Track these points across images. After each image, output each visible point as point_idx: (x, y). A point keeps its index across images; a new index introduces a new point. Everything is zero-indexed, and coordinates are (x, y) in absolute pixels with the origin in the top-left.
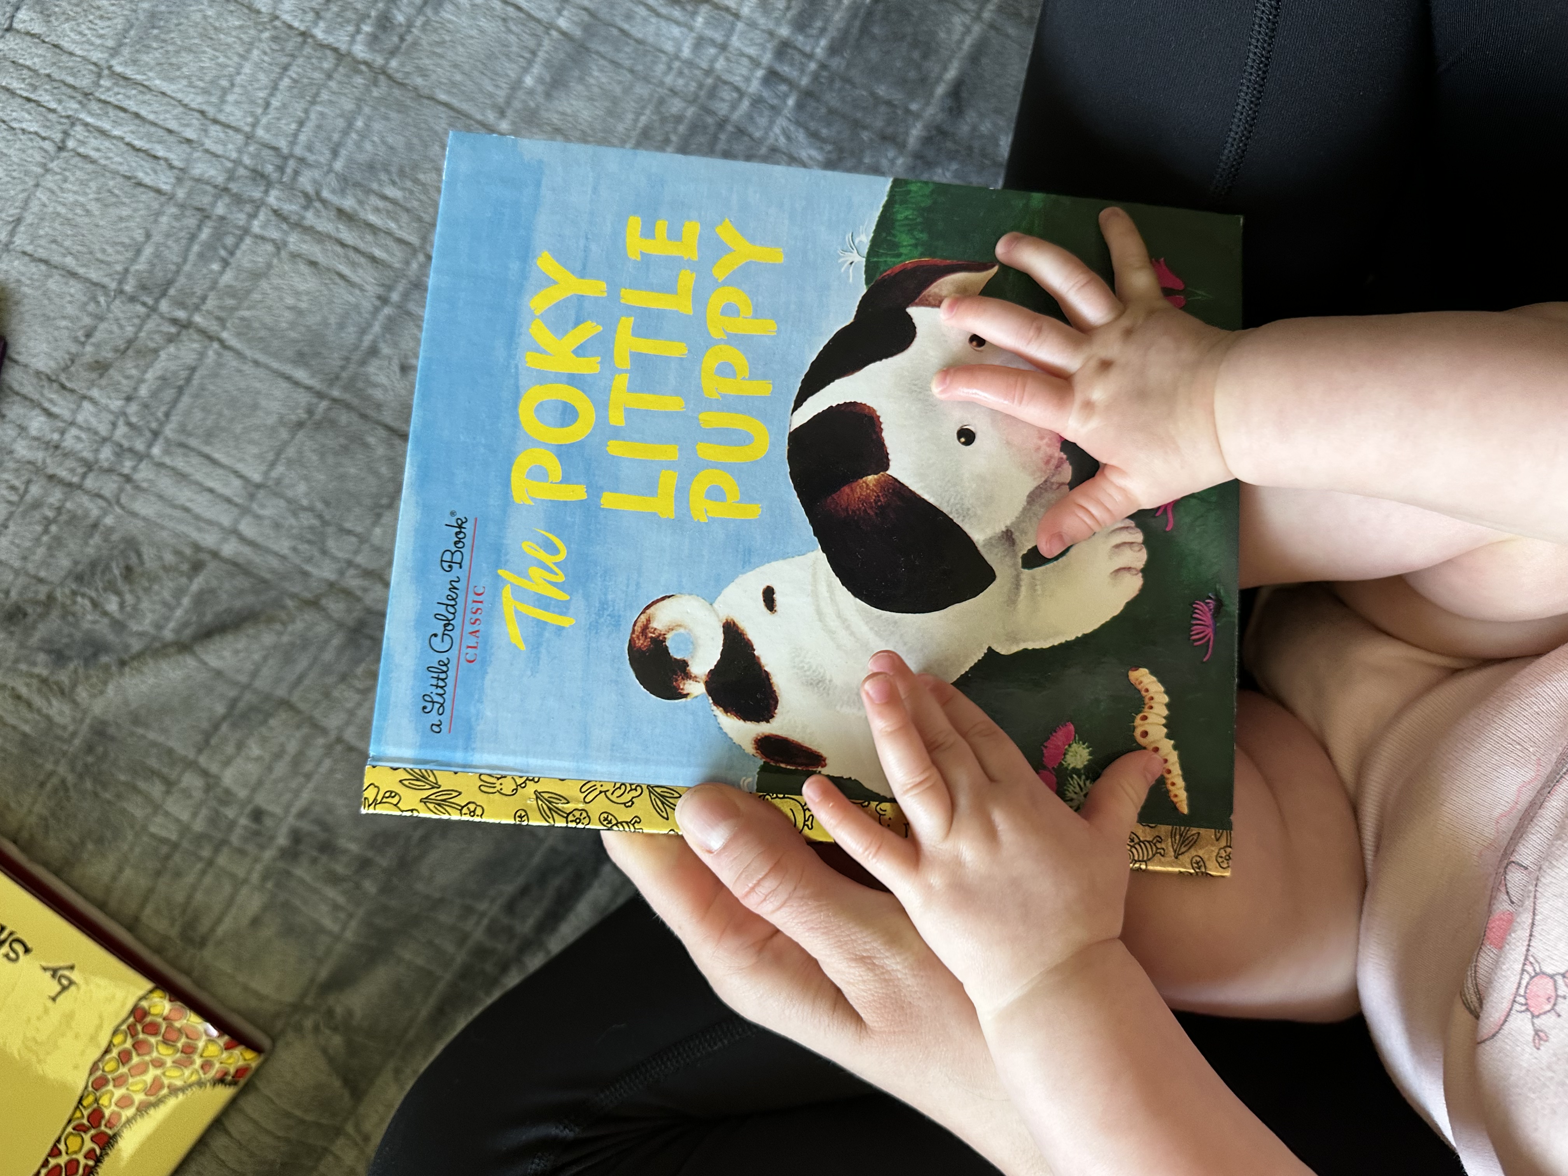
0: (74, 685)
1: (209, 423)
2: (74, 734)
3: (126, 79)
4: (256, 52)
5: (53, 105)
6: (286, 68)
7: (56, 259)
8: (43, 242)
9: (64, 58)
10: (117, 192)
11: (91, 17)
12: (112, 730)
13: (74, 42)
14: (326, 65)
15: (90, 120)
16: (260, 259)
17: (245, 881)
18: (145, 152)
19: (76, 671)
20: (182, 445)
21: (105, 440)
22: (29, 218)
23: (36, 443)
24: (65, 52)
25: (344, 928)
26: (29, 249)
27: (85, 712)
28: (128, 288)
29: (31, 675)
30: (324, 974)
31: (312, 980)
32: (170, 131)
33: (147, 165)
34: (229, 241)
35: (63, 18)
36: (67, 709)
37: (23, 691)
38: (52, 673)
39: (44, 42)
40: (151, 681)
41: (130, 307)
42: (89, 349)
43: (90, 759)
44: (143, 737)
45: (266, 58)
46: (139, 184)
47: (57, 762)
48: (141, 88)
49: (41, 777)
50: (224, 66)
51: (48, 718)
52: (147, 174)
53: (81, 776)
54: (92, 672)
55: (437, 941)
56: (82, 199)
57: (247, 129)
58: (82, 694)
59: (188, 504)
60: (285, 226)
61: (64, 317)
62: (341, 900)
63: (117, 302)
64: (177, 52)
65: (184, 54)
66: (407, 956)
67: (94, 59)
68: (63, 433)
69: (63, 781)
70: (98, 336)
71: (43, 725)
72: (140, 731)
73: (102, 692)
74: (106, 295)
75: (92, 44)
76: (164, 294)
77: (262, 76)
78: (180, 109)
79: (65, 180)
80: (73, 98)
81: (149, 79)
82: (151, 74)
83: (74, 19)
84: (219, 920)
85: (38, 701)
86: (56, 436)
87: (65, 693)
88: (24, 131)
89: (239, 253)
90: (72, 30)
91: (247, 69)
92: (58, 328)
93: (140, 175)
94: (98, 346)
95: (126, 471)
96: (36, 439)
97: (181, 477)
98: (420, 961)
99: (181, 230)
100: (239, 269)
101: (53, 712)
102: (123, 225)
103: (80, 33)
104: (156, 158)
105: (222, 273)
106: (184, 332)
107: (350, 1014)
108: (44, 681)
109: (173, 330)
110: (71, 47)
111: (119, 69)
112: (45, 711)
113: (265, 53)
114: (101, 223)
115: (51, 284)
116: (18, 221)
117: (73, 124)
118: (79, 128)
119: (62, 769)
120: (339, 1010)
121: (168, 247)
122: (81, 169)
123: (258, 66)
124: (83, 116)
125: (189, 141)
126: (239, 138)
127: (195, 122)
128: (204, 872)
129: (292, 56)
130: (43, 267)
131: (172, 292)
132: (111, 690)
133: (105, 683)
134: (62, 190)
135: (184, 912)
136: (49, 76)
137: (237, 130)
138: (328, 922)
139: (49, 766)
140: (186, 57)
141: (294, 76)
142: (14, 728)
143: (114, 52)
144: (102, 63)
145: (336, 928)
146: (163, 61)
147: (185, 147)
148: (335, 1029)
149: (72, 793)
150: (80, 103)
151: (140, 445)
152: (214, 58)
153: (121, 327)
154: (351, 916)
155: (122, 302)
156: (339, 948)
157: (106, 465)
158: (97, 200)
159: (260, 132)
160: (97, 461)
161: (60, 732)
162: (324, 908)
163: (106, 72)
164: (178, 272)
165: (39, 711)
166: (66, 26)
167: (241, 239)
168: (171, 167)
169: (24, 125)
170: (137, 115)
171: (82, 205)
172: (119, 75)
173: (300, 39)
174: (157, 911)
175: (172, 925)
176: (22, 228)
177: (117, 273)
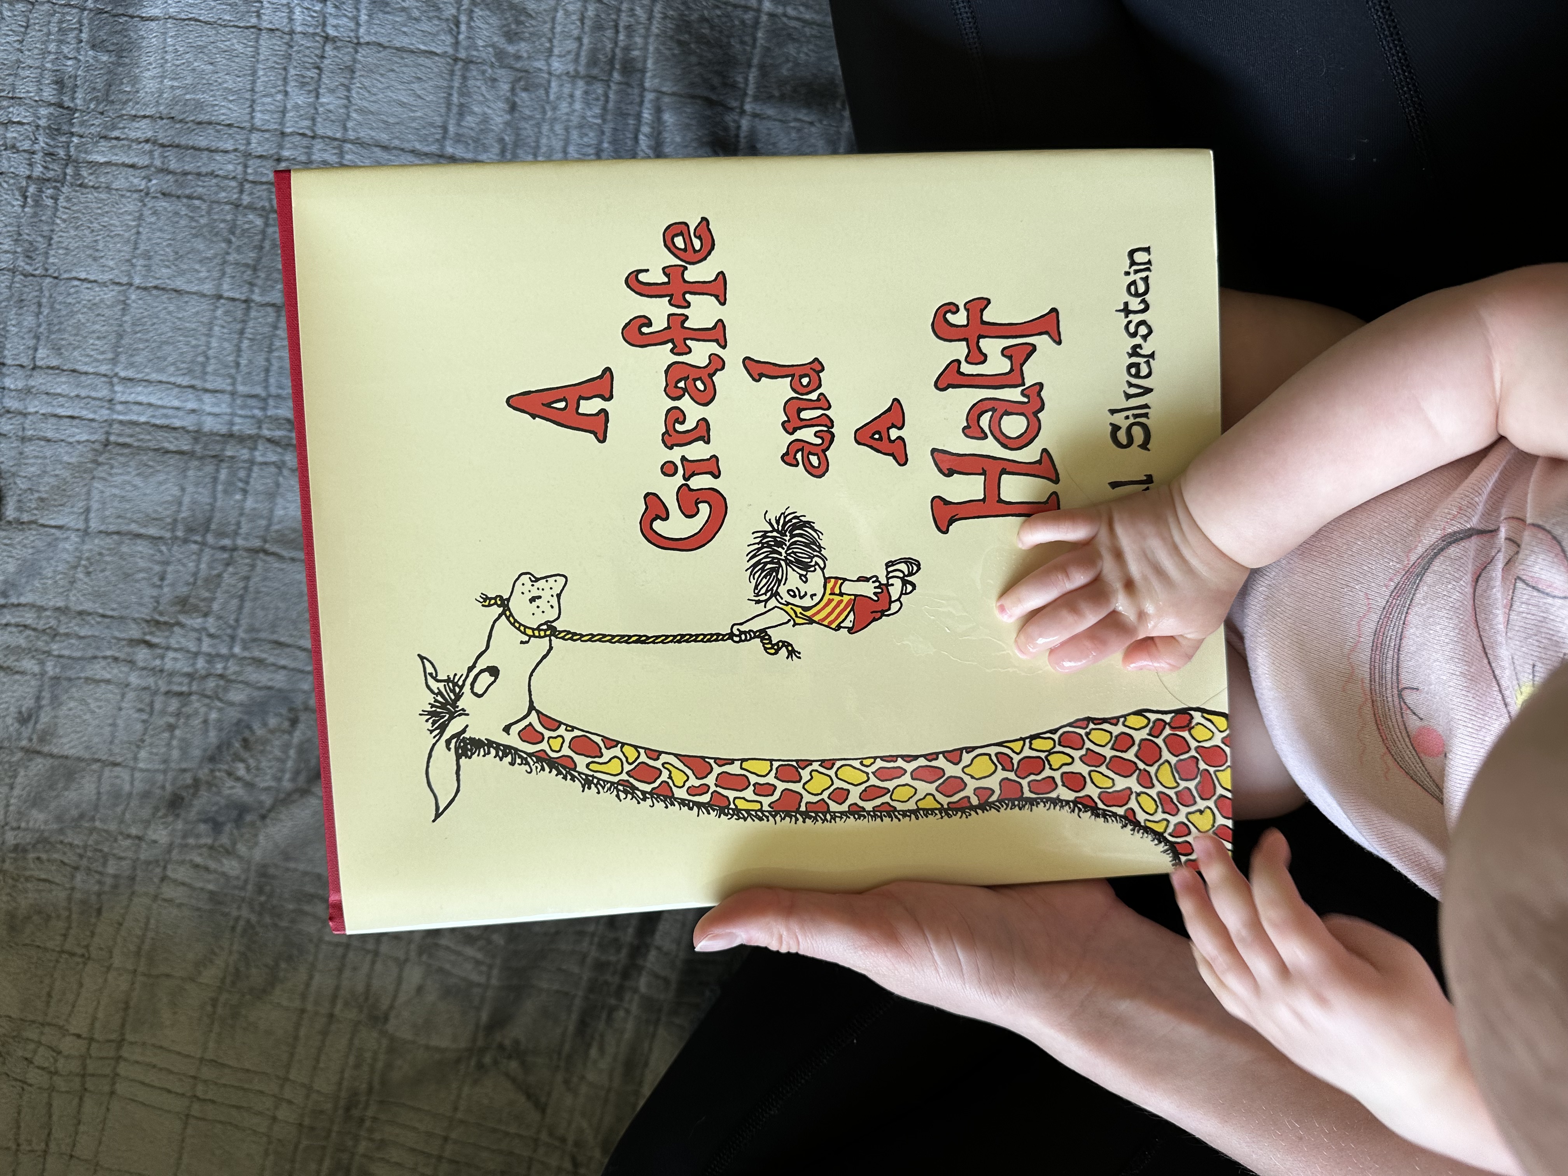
0: (234, 844)
1: (271, 617)
2: (246, 881)
3: (131, 380)
4: (216, 328)
5: (91, 416)
6: (242, 332)
7: (124, 528)
8: (111, 520)
9: (83, 378)
10: (151, 463)
11: (91, 341)
12: (272, 871)
13: (86, 364)
14: (270, 320)
15: (121, 417)
16: (268, 481)
17: (407, 960)
18: (167, 427)
19: (231, 834)
20: (254, 640)
21: (196, 654)
22: (95, 506)
23: (144, 672)
24: (81, 373)
25: (489, 977)
26: (102, 528)
27: (249, 862)
28: (180, 534)
29: (200, 847)
30: (484, 1017)
31: (477, 1026)
32: (178, 409)
33: (170, 435)
34: (242, 474)
35: (71, 348)
36: (235, 863)
37: (198, 860)
38: (215, 840)
39: (63, 370)
40: (290, 824)
41: (185, 548)
42: (166, 590)
43: (263, 898)
44: (295, 870)
45: (225, 331)
46: (167, 452)
47: (239, 908)
48: (144, 384)
49: (231, 923)
50: (196, 346)
51: (224, 874)
52: (170, 442)
53: (260, 914)
54: (244, 830)
55: (564, 967)
56: (127, 478)
57: (229, 388)
58: (242, 849)
59: (270, 684)
60: (279, 450)
61: (140, 571)
62: (479, 956)
63: (175, 548)
64: (159, 347)
65: (165, 347)
66: (544, 985)
67: (103, 372)
68: (162, 657)
69: (248, 921)
70: (170, 577)
71: (222, 880)
72: (292, 865)
73: (256, 844)
74: (166, 544)
75: (97, 360)
76: (207, 530)
77: (226, 345)
78: (177, 390)
79: (112, 467)
80: (102, 407)
81: (148, 374)
82: (147, 370)
83: (78, 347)
84: (395, 997)
85: (212, 865)
86: (158, 662)
87: (230, 852)
88: (79, 442)
89: (252, 481)
90: (82, 355)
91: (214, 343)
92: (137, 581)
93: (166, 445)
94: (172, 585)
95: (219, 672)
96: (144, 669)
97: (259, 662)
98: (556, 987)
99: (204, 477)
100: (257, 493)
101: (226, 869)
102: (164, 487)
103: (88, 356)
104: (175, 429)
105: (244, 500)
106: (235, 554)
107: (517, 1042)
108: (211, 848)
109: (226, 555)
110: (85, 369)
111: (123, 374)
112: (220, 870)
113: (223, 327)
114: (148, 492)
115: (124, 549)
116: (88, 510)
117: (111, 425)
118: (115, 426)
119: (245, 912)
120: (507, 1042)
121: (200, 493)
122: (122, 455)
123: (221, 339)
124: (115, 417)
125: (193, 411)
126: (227, 398)
127: (191, 396)
128: (373, 963)
129: (243, 321)
130: (116, 537)
131: (213, 526)
132: (261, 838)
133: (256, 835)
134: (110, 474)
135: (367, 999)
136: (77, 396)
137: (222, 392)
138: (475, 977)
139: (235, 913)
140: (168, 349)
141: (250, 336)
142: (202, 889)
143: (114, 361)
144: (109, 373)
145: (482, 980)
146: (151, 357)
147: (192, 415)
148: (510, 1057)
149: (258, 929)
150: (109, 409)
151: (224, 651)
152: (187, 344)
153: (184, 565)
154: (491, 967)
155: (179, 546)
156: (490, 993)
157: (203, 672)
158: (138, 475)
159: (241, 389)
160: (196, 671)
161: (235, 883)
162: (469, 966)
163: (115, 380)
164: (212, 510)
165: (215, 871)
166: (76, 353)
167: (250, 470)
168: (188, 432)
169: (77, 438)
170: (150, 405)
171: (129, 482)
172: (124, 379)
173: (244, 306)
174: (346, 1004)
175: (361, 1011)
176: (92, 515)
177: (169, 524)
